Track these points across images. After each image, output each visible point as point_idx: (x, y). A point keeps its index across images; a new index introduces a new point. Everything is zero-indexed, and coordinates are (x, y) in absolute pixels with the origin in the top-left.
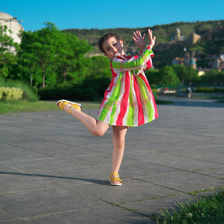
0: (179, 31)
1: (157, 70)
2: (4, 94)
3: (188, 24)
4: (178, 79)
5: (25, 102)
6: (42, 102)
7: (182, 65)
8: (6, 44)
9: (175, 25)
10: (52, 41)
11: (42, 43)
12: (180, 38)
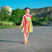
0: (48, 9)
1: (43, 18)
2: (8, 24)
3: (50, 7)
4: (48, 20)
5: (13, 26)
6: (17, 26)
7: (49, 17)
8: (8, 13)
9: (47, 8)
10: (19, 12)
11: (17, 12)
12: (49, 10)
